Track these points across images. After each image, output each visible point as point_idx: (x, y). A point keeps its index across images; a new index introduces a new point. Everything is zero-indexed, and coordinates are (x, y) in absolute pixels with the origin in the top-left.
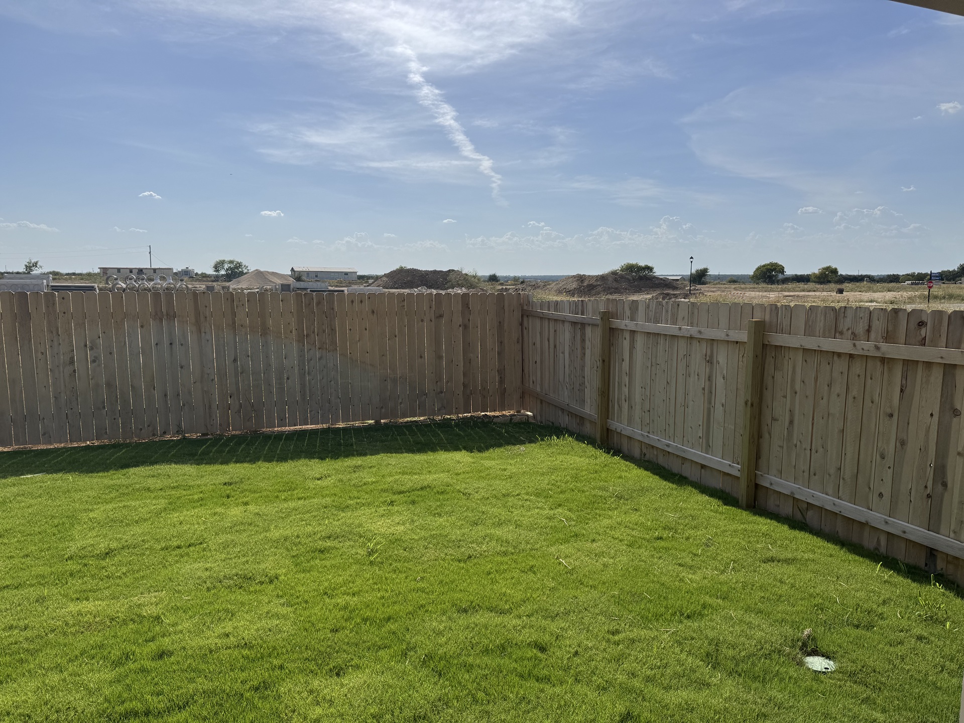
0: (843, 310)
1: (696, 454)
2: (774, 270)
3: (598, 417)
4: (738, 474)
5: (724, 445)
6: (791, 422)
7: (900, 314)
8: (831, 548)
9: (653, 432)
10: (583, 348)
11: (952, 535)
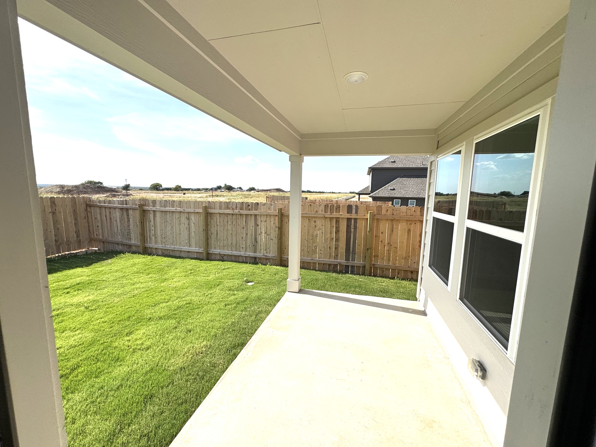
0: (229, 202)
1: (186, 248)
2: (158, 186)
3: (141, 244)
4: (203, 251)
5: (196, 244)
6: (217, 234)
7: (244, 203)
8: (235, 263)
9: (167, 245)
10: (128, 218)
11: (259, 253)
